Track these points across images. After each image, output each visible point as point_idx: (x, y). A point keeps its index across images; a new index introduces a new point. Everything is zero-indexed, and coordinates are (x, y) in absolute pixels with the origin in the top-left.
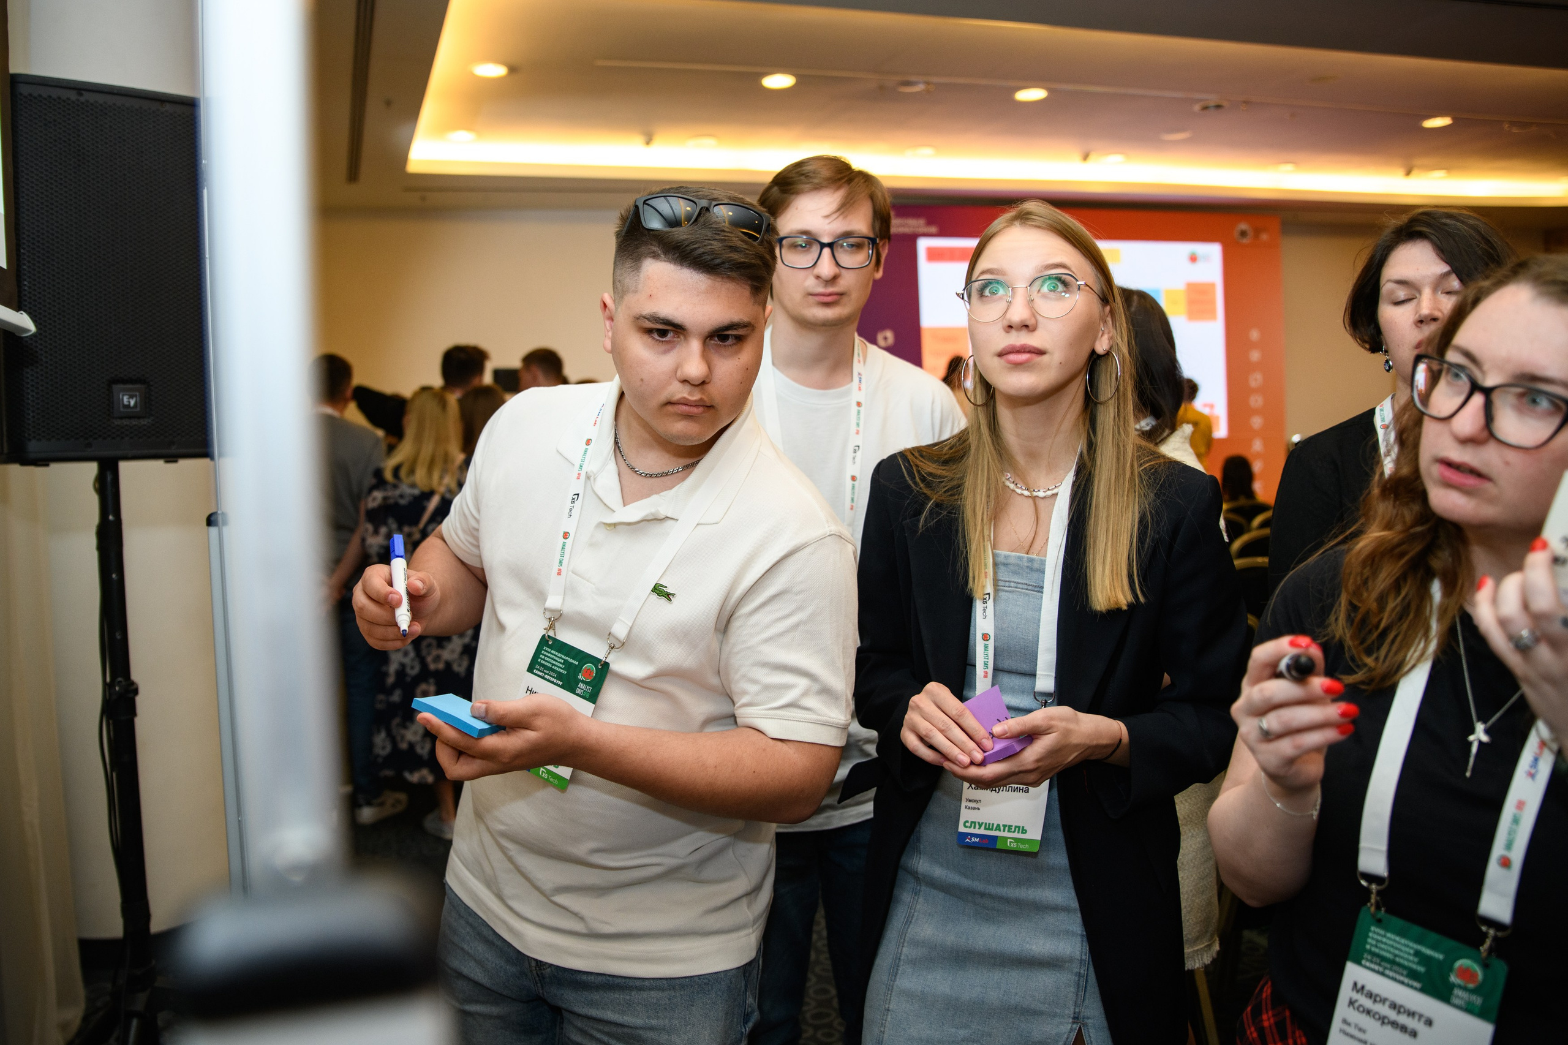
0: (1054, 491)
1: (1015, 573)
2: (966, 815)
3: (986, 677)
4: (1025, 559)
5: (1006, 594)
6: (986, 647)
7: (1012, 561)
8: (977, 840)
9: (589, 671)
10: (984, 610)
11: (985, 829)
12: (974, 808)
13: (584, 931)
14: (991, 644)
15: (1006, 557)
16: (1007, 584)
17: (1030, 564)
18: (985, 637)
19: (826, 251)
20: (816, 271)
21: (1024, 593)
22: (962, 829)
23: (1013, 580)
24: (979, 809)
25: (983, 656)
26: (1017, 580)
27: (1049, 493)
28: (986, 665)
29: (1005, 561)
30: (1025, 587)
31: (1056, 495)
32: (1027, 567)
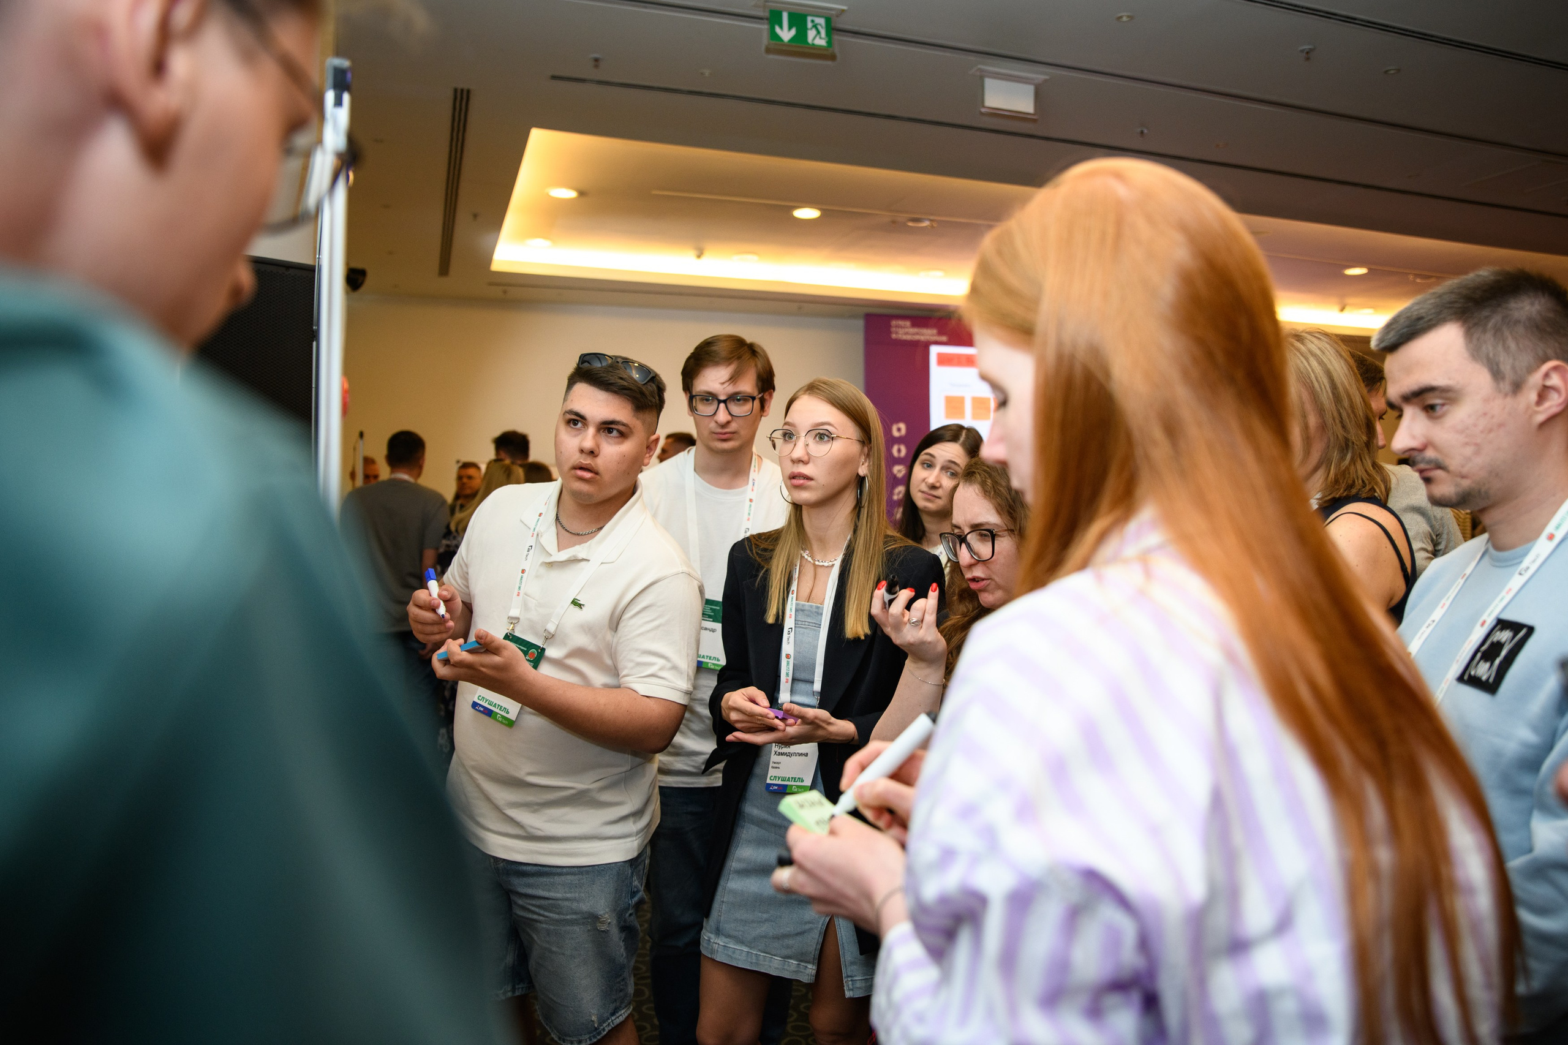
0: (833, 563)
1: (808, 616)
2: (772, 772)
3: (787, 682)
4: (814, 607)
5: (803, 630)
6: (788, 663)
7: (807, 608)
8: (776, 788)
9: (533, 654)
10: (788, 639)
11: (782, 780)
12: (776, 768)
13: (524, 834)
14: (791, 661)
15: (803, 605)
16: (804, 623)
17: (817, 610)
18: (788, 656)
19: (722, 405)
20: (716, 418)
21: (813, 629)
22: (769, 781)
23: (807, 620)
24: (779, 768)
25: (786, 669)
26: (809, 621)
27: (831, 563)
28: (787, 674)
29: (803, 609)
30: (814, 625)
31: (833, 565)
32: (815, 612)
